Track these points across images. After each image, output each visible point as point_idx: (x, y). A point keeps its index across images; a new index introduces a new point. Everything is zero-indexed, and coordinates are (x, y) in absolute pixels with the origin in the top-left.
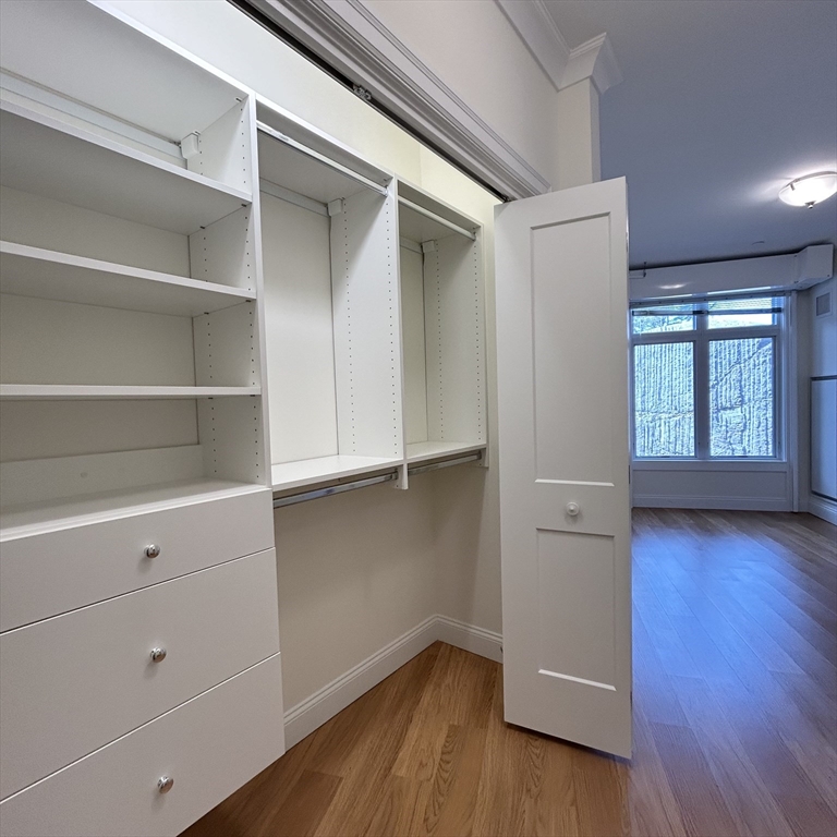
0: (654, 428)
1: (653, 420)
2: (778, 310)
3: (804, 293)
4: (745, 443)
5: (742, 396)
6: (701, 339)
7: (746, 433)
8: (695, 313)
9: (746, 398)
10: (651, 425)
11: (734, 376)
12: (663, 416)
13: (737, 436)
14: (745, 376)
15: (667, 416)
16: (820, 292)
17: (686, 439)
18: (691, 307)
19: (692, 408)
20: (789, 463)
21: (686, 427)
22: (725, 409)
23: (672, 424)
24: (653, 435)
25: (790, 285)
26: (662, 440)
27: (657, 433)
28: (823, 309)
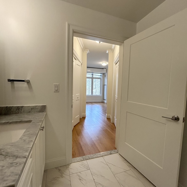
2: (101, 76)
3: (104, 74)
5: (96, 87)
6: (92, 78)
14: (96, 84)
16: (105, 74)
18: (91, 74)
20: (101, 96)
25: (102, 73)
28: (105, 76)
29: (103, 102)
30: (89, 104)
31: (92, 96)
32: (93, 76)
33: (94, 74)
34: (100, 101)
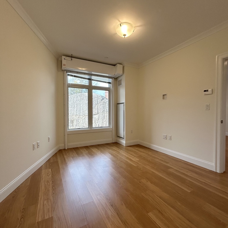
0: (79, 120)
1: (79, 118)
2: (110, 83)
4: (99, 123)
5: (98, 112)
6: (90, 88)
7: (99, 120)
8: (88, 79)
9: (99, 112)
10: (78, 119)
11: (96, 107)
12: (81, 116)
13: (97, 122)
15: (82, 116)
17: (86, 122)
19: (88, 115)
20: (112, 128)
21: (86, 119)
22: (95, 115)
23: (83, 118)
24: (78, 121)
26: (81, 123)
27: (79, 121)
28: (120, 84)
29: (116, 144)
30: (81, 158)
31: (91, 131)
32: (90, 83)
33: (93, 77)
34: (110, 140)
